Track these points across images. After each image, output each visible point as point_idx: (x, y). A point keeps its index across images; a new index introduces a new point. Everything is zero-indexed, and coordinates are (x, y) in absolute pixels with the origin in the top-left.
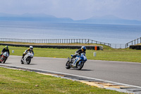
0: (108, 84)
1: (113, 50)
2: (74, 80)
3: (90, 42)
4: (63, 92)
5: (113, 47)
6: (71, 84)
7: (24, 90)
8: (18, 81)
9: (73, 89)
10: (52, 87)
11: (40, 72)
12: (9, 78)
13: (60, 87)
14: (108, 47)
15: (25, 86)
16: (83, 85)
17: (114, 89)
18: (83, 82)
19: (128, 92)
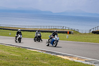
0: (77, 58)
1: (80, 34)
2: (52, 55)
3: (64, 28)
4: (45, 63)
5: (80, 32)
6: (51, 57)
7: (17, 61)
8: (13, 55)
9: (52, 61)
10: (37, 59)
11: (29, 48)
12: (7, 53)
13: (43, 59)
14: (77, 32)
15: (18, 58)
16: (59, 58)
17: (80, 62)
18: (59, 56)
19: (91, 64)
